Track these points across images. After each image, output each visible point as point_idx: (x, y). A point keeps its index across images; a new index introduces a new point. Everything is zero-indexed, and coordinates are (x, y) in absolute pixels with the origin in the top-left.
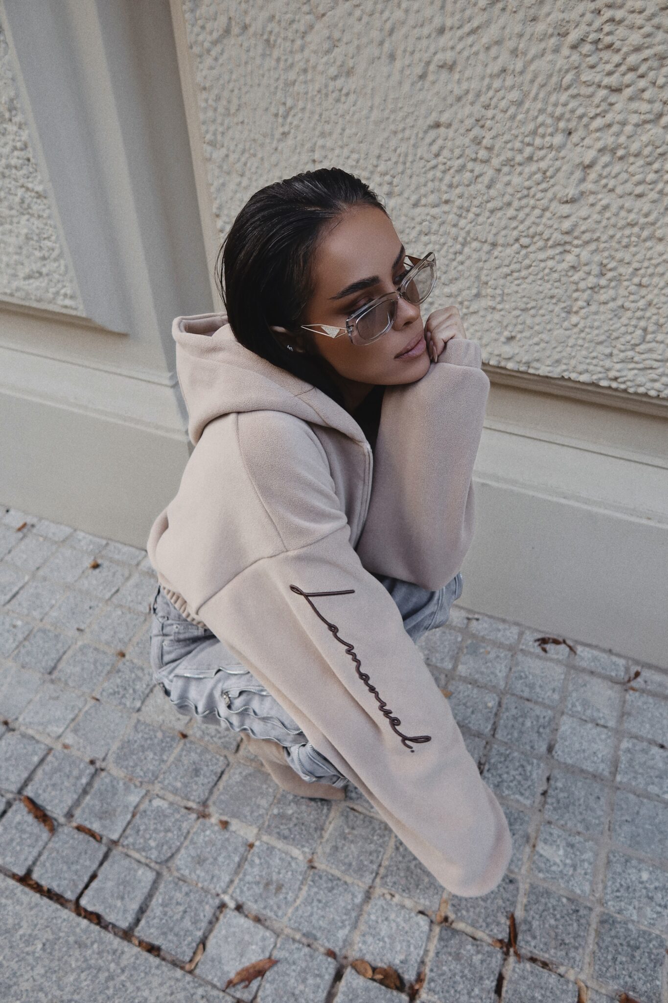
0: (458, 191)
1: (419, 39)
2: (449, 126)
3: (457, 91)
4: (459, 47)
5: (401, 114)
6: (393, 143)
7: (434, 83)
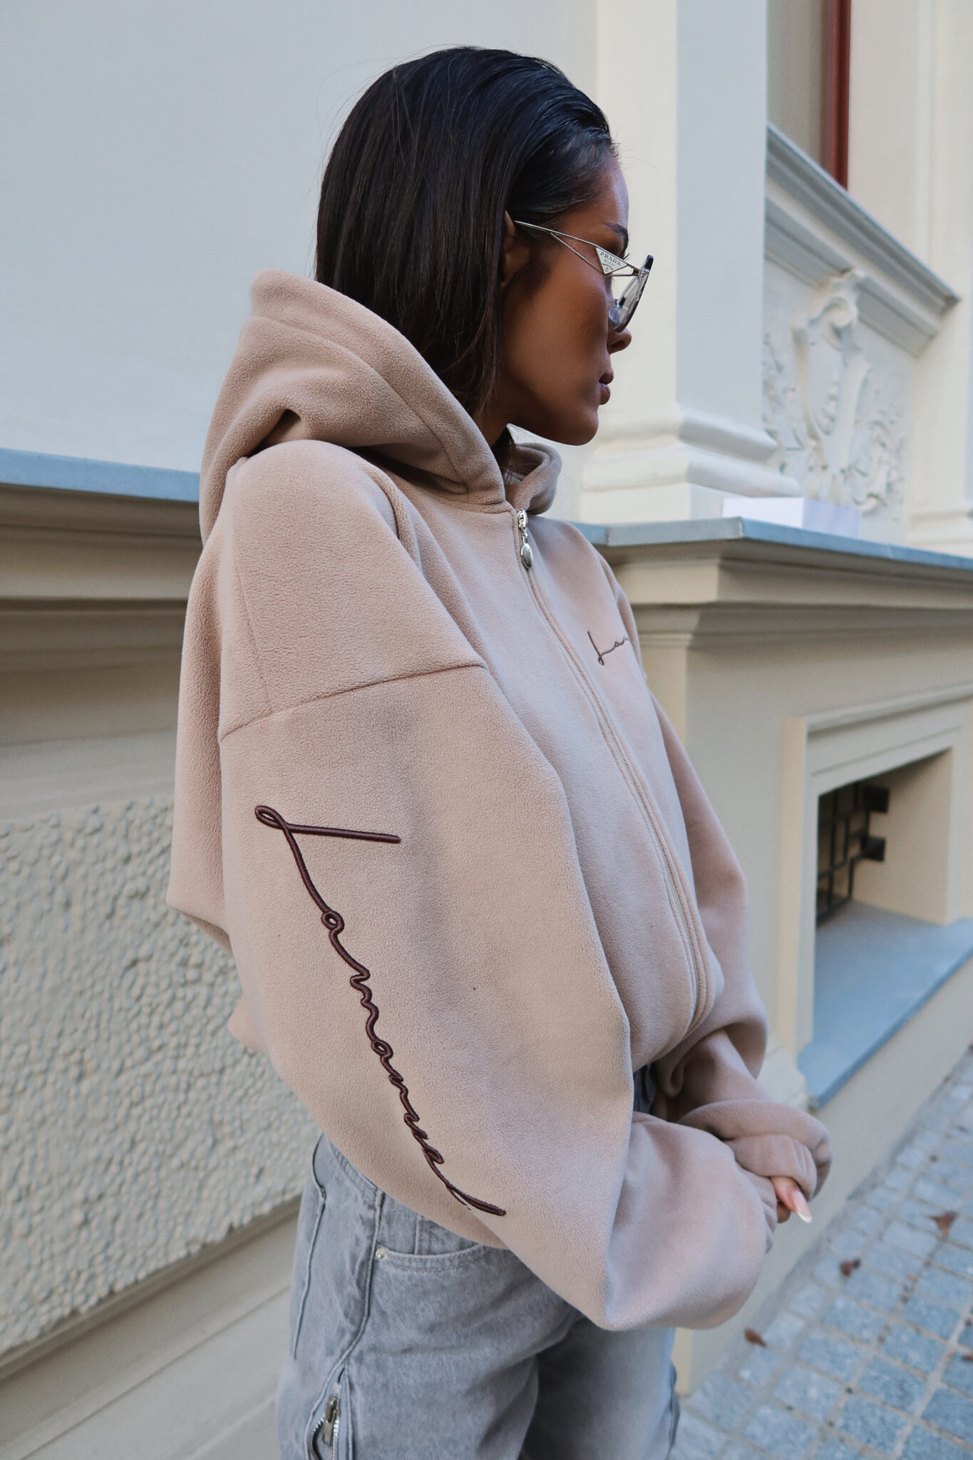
0: (172, 1028)
1: (102, 874)
2: (149, 958)
3: (154, 917)
4: (150, 871)
5: (87, 969)
6: (79, 1009)
7: (125, 917)
